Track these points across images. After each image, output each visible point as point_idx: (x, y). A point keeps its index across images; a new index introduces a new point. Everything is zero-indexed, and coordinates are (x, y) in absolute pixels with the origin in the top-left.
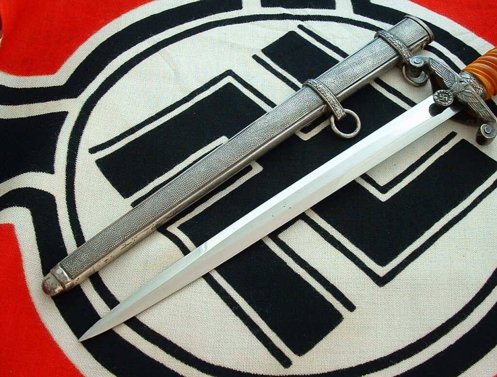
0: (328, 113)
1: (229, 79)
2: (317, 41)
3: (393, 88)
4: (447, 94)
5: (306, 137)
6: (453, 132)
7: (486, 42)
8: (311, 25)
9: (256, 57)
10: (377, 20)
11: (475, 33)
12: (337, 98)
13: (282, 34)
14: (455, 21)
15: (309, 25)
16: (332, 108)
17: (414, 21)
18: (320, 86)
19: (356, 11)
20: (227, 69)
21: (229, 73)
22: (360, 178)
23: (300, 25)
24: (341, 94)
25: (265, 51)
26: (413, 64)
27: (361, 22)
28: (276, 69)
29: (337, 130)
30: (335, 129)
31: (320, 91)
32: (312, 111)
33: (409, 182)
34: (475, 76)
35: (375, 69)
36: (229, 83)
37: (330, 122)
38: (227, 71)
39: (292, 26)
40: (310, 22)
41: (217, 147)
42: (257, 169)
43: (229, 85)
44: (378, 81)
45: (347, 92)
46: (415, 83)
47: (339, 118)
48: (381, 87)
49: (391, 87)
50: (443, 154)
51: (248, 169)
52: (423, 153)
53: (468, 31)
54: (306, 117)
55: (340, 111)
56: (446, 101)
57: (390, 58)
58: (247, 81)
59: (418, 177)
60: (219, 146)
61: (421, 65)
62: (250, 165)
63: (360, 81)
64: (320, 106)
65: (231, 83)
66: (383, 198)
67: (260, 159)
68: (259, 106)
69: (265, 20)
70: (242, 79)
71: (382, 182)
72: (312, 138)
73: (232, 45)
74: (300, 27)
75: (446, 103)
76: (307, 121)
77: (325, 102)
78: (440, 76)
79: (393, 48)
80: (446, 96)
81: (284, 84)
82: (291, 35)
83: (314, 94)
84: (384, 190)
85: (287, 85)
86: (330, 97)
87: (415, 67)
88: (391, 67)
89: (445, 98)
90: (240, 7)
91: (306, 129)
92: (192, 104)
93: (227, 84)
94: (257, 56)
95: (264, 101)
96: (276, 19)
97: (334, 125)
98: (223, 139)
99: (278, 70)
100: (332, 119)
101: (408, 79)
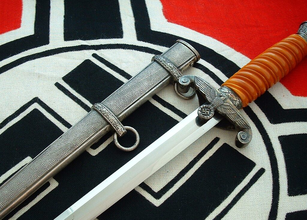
0: (111, 132)
1: (36, 106)
2: (107, 66)
3: (168, 103)
4: (208, 108)
5: (94, 153)
6: (217, 138)
7: (243, 56)
8: (103, 53)
9: (58, 85)
10: (156, 44)
11: (234, 49)
12: (118, 119)
13: (79, 62)
14: (218, 40)
15: (101, 53)
16: (114, 128)
17: (183, 45)
18: (104, 109)
19: (139, 38)
20: (34, 97)
21: (36, 100)
22: (138, 187)
23: (94, 54)
24: (122, 114)
25: (65, 79)
26: (181, 83)
27: (142, 47)
28: (73, 94)
29: (119, 145)
30: (118, 144)
31: (104, 114)
32: (97, 132)
33: (179, 186)
34: (232, 90)
35: (151, 90)
36: (35, 109)
37: (114, 139)
38: (34, 99)
39: (87, 55)
40: (102, 50)
41: (23, 167)
42: (54, 184)
43: (36, 111)
44: (155, 97)
45: (127, 112)
46: (185, 97)
47: (121, 135)
48: (158, 103)
49: (166, 102)
50: (208, 158)
51: (46, 185)
52: (191, 159)
53: (229, 48)
54: (93, 138)
55: (121, 129)
56: (208, 115)
57: (163, 78)
58: (49, 106)
59: (187, 181)
60: (24, 166)
61: (188, 83)
62: (48, 182)
63: (138, 101)
64: (105, 126)
65: (37, 109)
66: (157, 203)
67: (57, 176)
68: (58, 128)
69: (66, 52)
70: (45, 104)
71: (156, 189)
72: (99, 153)
73: (39, 76)
74: (94, 55)
75: (208, 117)
76: (93, 140)
77: (108, 123)
78: (203, 92)
79: (166, 69)
80: (208, 110)
81: (79, 107)
82: (87, 63)
83: (99, 117)
84: (157, 196)
85: (81, 107)
86: (112, 119)
87: (183, 86)
88: (166, 85)
89: (207, 112)
90: (47, 42)
91: (95, 146)
92: (5, 130)
93: (33, 110)
94: (59, 83)
95: (62, 123)
96: (75, 50)
97: (116, 141)
98: (28, 159)
99: (74, 95)
100: (115, 136)
101: (179, 94)
